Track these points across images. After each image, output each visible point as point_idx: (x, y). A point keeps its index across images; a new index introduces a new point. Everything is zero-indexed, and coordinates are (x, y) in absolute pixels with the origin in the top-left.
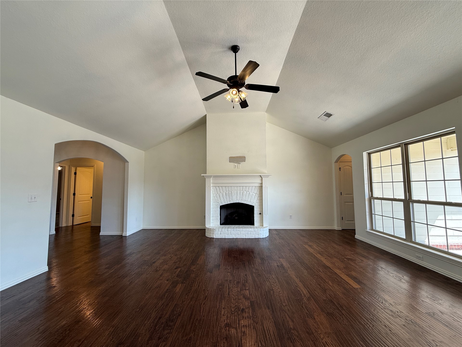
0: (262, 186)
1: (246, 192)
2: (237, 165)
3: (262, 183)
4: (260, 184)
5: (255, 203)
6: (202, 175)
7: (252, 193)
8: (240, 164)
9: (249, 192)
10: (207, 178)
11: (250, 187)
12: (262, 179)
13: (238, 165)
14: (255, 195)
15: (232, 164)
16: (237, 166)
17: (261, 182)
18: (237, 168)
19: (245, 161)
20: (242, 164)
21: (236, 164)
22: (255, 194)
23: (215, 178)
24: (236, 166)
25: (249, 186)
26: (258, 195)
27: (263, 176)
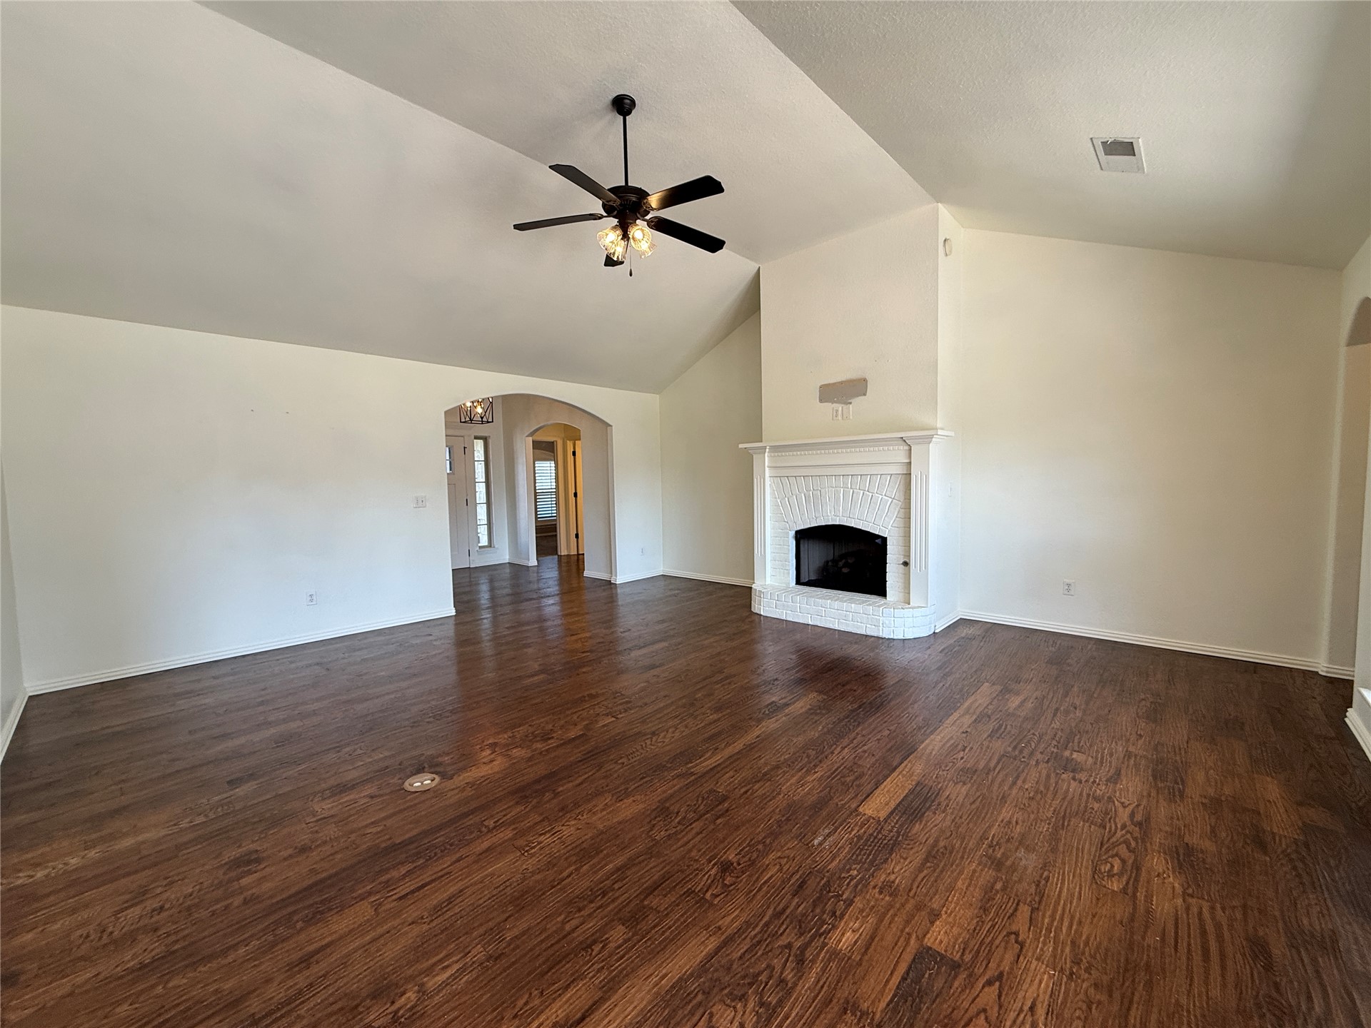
0: (910, 474)
1: (862, 492)
2: (840, 409)
3: (910, 463)
4: (905, 467)
5: (890, 527)
6: (741, 446)
7: (881, 497)
8: (851, 403)
9: (871, 494)
10: (755, 454)
11: (875, 477)
12: (910, 450)
13: (845, 407)
14: (892, 502)
15: (828, 406)
16: (840, 412)
17: (908, 461)
18: (840, 418)
19: (865, 394)
20: (858, 402)
21: (839, 407)
22: (890, 500)
23: (776, 454)
24: (837, 411)
25: (871, 475)
26: (900, 503)
27: (911, 438)
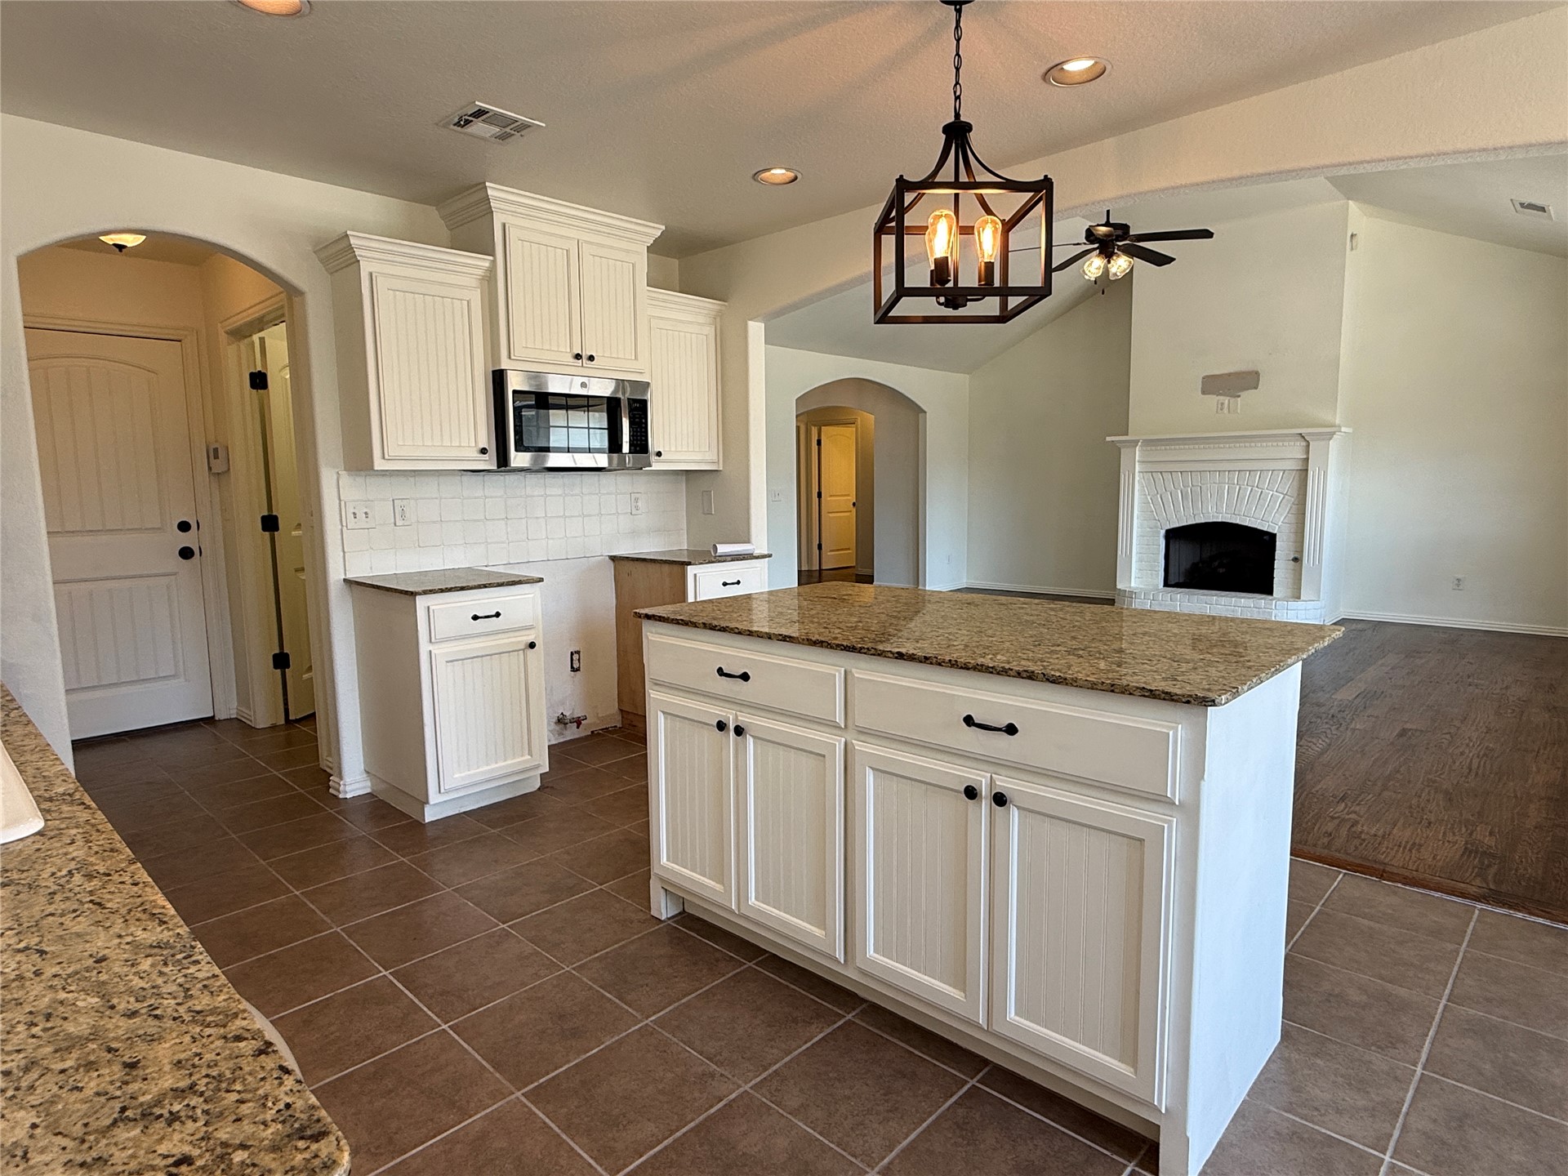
0: (1307, 470)
1: (1250, 488)
2: (1227, 401)
3: (1307, 459)
4: (1301, 463)
5: (1280, 523)
6: (1108, 439)
7: (1271, 493)
8: (1239, 396)
9: (1260, 491)
10: (1124, 447)
11: (1265, 472)
12: (1308, 446)
13: (1232, 400)
14: (1284, 498)
15: (1212, 400)
16: (1226, 405)
17: (1305, 457)
18: (1226, 410)
19: (1256, 388)
20: (1247, 396)
22: (1282, 496)
23: (1149, 448)
24: (1222, 404)
25: (1261, 471)
26: (1293, 499)
27: (1309, 434)
